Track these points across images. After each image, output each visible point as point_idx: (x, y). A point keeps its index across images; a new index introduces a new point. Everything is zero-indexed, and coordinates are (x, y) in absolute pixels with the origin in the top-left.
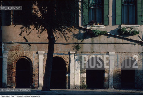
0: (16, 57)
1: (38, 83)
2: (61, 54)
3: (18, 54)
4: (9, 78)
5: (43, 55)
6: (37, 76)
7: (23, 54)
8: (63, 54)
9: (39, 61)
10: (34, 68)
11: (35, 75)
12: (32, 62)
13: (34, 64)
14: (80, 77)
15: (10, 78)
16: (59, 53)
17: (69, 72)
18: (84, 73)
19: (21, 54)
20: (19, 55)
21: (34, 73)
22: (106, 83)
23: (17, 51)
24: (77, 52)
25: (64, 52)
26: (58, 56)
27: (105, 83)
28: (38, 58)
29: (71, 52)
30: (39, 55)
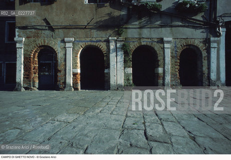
0: (35, 47)
2: (97, 42)
3: (37, 42)
4: (25, 76)
5: (71, 44)
6: (63, 72)
7: (44, 42)
8: (100, 41)
9: (66, 52)
10: (59, 61)
11: (60, 71)
12: (56, 54)
13: (60, 55)
14: (125, 73)
15: (27, 76)
16: (94, 40)
17: (108, 67)
18: (129, 67)
19: (42, 43)
20: (39, 44)
21: (59, 68)
22: (161, 81)
23: (36, 39)
24: (120, 38)
25: (100, 39)
26: (94, 44)
27: (159, 81)
28: (65, 48)
29: (110, 38)
30: (67, 44)
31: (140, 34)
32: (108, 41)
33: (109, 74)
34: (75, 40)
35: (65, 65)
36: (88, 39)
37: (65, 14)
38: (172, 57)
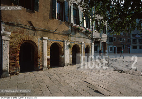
1: (43, 65)
2: (59, 41)
3: (23, 37)
4: (11, 64)
6: (41, 59)
7: (29, 38)
8: (61, 41)
9: (43, 46)
10: (39, 51)
11: (39, 58)
12: (37, 46)
13: (39, 48)
14: (70, 57)
18: (71, 54)
19: (26, 38)
21: (39, 56)
23: (22, 34)
24: (68, 40)
26: (57, 42)
28: (43, 43)
29: (65, 40)
30: (44, 40)
31: (75, 40)
32: (64, 41)
33: (64, 58)
34: (48, 39)
35: (43, 54)
36: (55, 39)
37: (43, 22)
38: (84, 50)
